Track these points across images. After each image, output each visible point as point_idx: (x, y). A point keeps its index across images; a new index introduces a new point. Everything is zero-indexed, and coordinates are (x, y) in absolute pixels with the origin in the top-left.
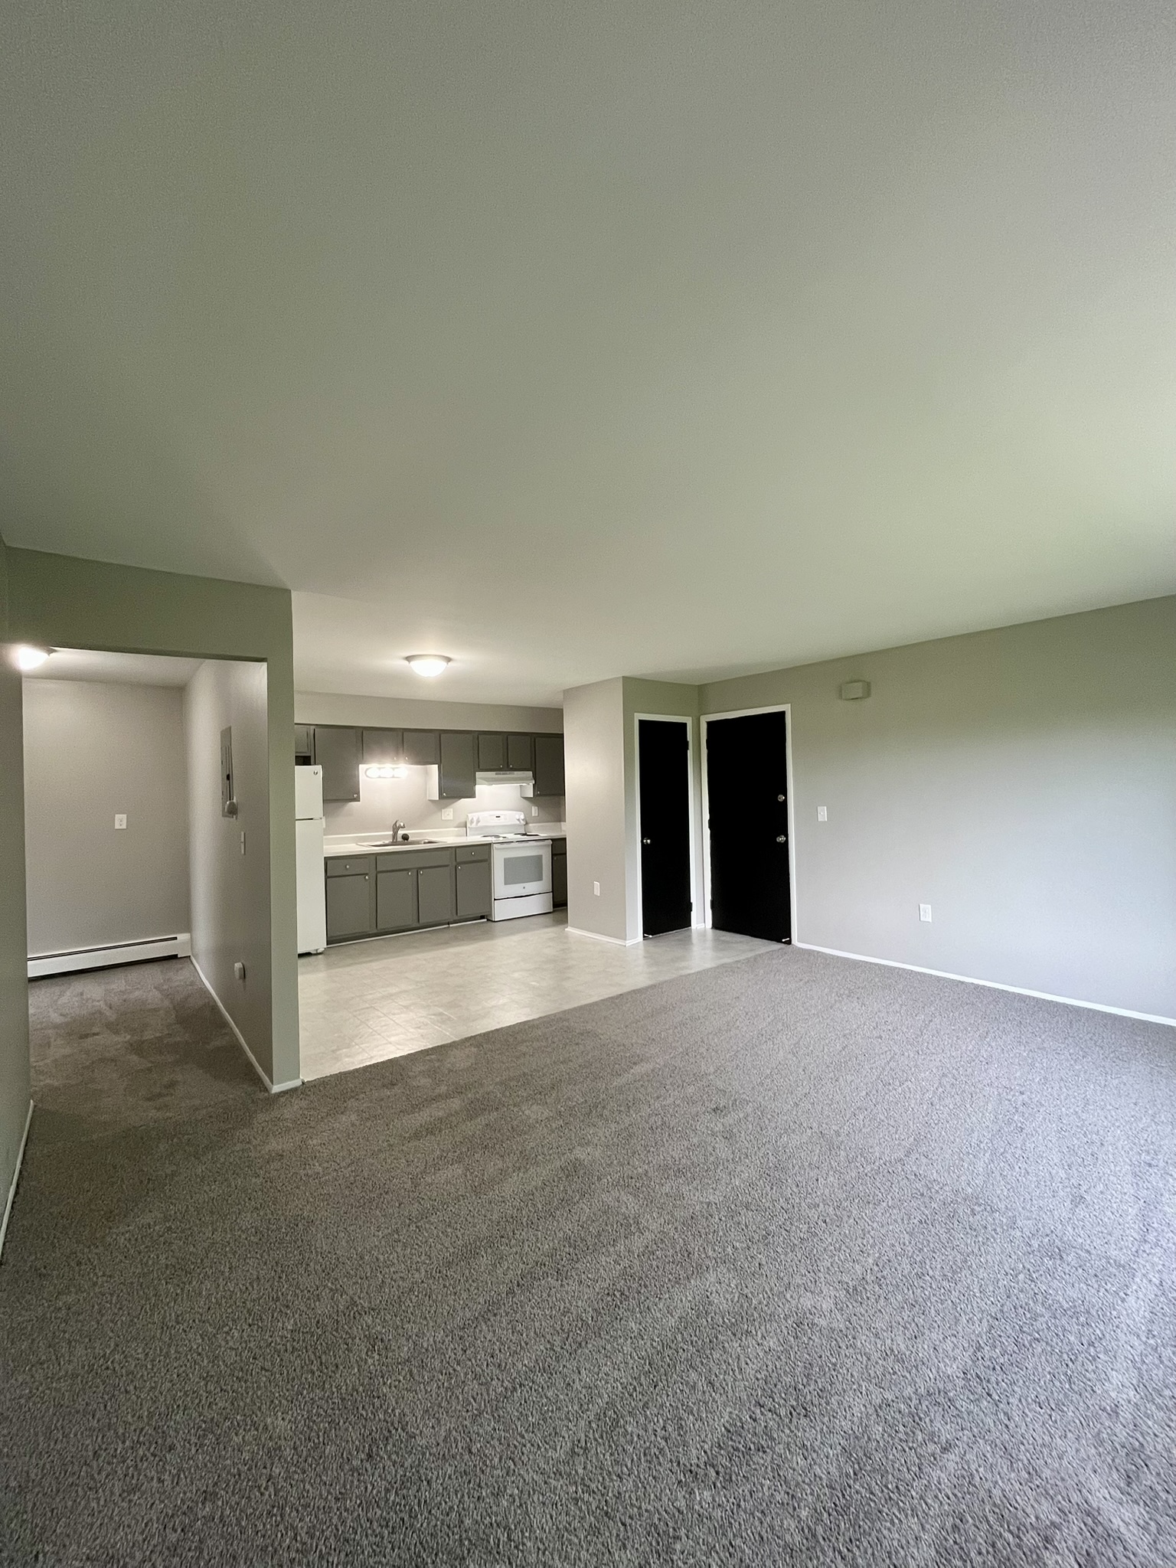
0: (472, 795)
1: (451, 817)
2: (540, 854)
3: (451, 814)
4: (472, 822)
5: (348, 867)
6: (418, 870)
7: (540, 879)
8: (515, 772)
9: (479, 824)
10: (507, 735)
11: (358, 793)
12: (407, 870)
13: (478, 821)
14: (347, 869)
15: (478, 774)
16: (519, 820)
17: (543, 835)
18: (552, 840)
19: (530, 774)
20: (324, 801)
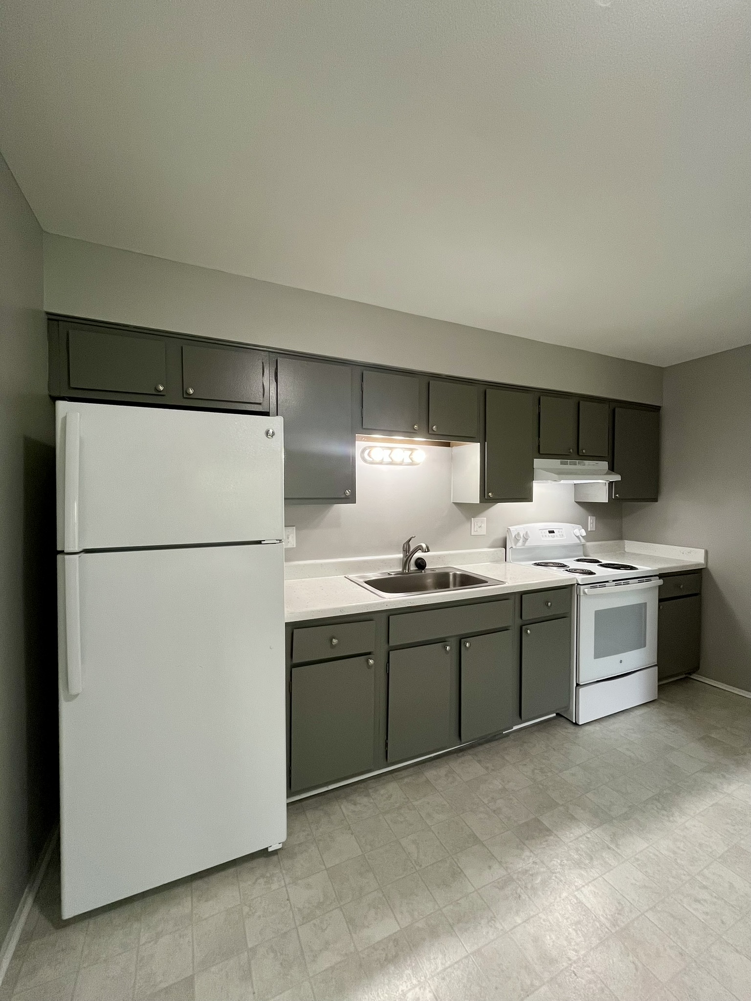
0: (526, 496)
1: (483, 531)
2: (642, 601)
3: (484, 525)
4: (517, 540)
5: (335, 641)
6: (461, 640)
7: (642, 644)
8: (587, 462)
9: (527, 544)
10: (580, 400)
11: (352, 486)
12: (442, 641)
13: (526, 540)
14: (332, 646)
15: (538, 463)
16: (578, 537)
17: (643, 568)
18: (661, 576)
19: (604, 465)
20: (290, 500)
